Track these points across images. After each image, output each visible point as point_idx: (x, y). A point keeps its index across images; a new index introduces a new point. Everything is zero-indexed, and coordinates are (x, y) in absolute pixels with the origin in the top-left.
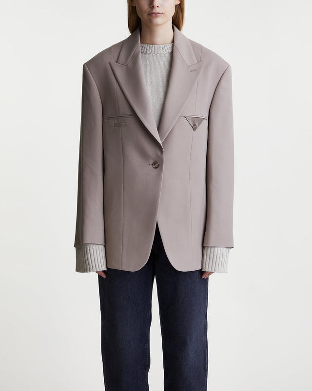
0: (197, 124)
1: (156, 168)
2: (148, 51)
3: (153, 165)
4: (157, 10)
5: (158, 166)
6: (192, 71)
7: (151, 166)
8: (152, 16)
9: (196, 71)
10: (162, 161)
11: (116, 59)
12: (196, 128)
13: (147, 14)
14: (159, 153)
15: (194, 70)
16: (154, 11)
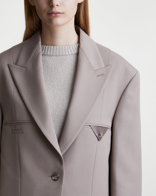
0: (102, 134)
1: (55, 180)
2: (49, 52)
3: (52, 177)
4: (56, 9)
5: (58, 178)
6: (99, 76)
7: (50, 178)
8: (51, 16)
9: (103, 76)
10: (62, 173)
11: (15, 61)
12: (101, 138)
13: (46, 13)
14: (59, 164)
15: (101, 75)
16: (54, 10)
